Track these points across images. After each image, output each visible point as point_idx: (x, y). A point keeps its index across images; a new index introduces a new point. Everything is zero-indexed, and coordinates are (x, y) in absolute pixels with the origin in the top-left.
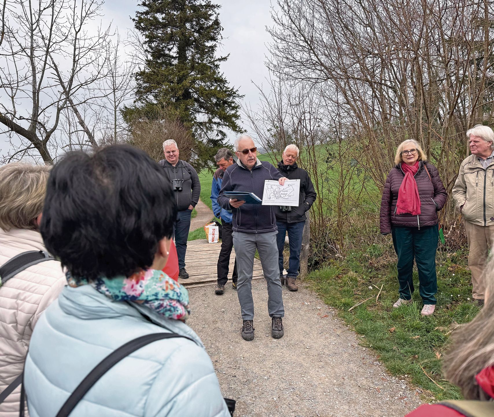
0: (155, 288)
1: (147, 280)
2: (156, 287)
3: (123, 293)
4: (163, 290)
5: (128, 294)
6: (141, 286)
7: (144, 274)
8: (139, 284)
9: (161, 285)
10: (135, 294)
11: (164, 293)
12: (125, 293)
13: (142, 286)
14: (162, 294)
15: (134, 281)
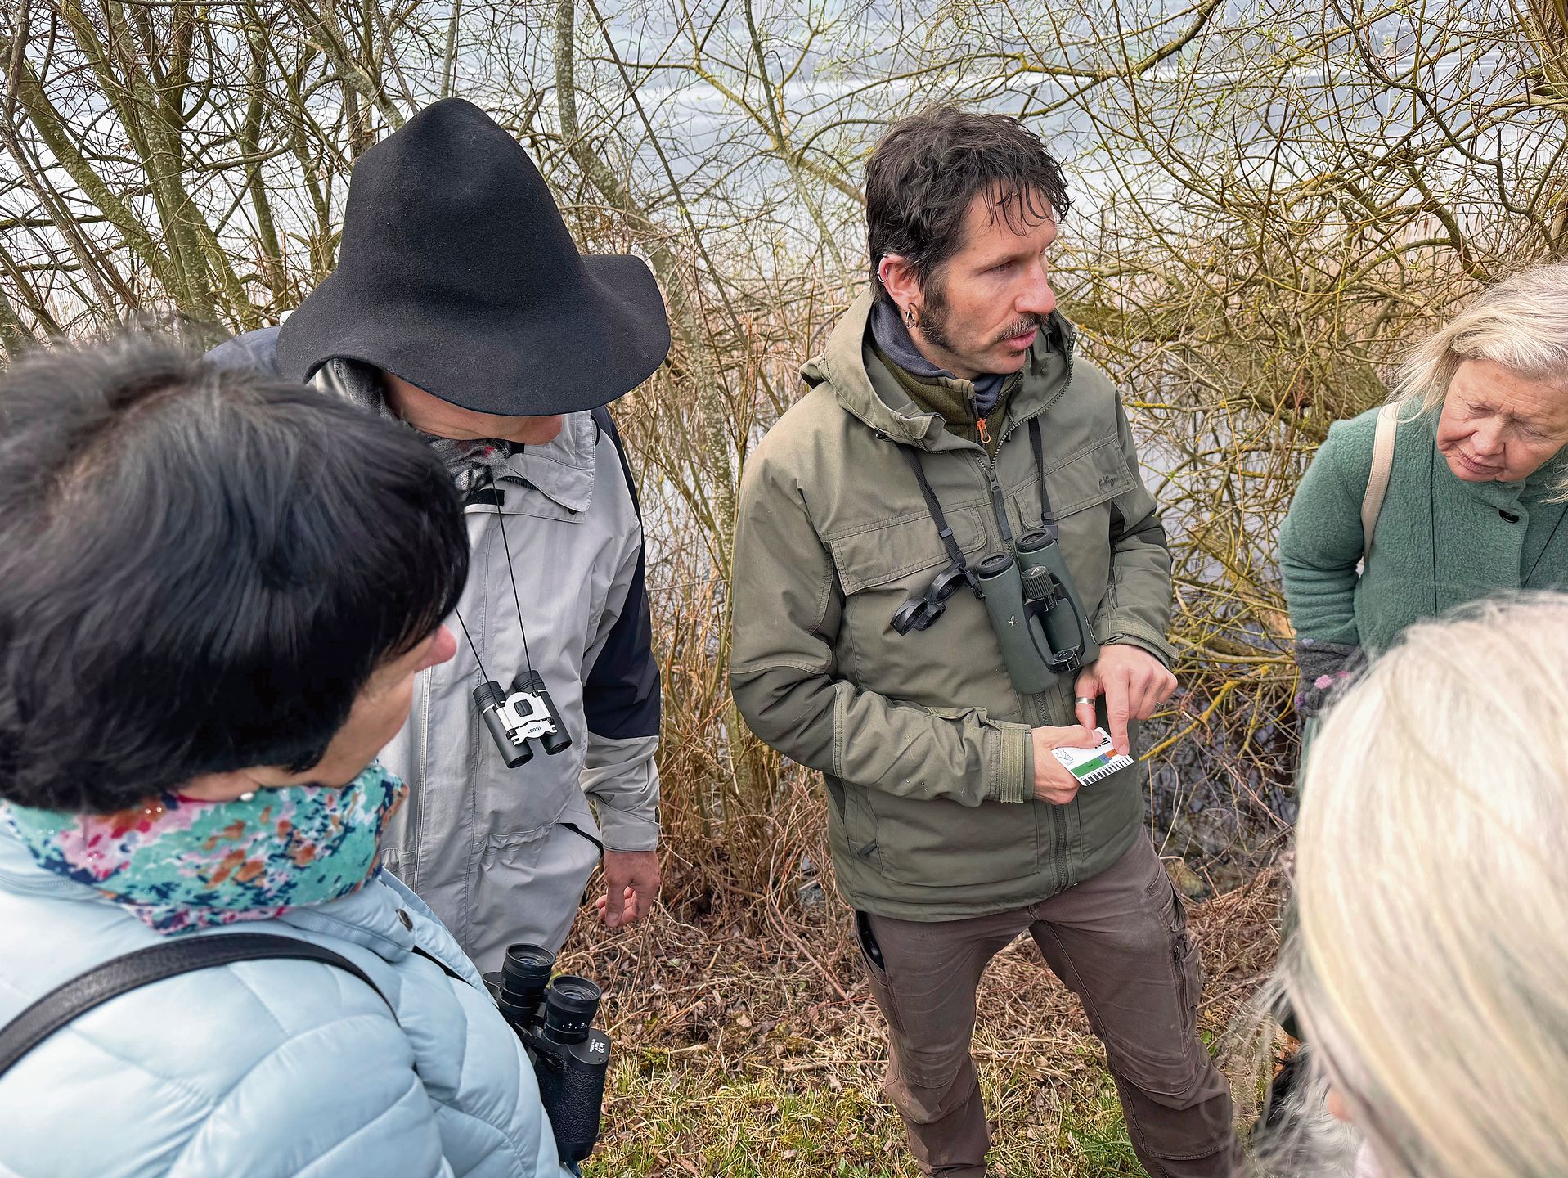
0: (170, 867)
1: (155, 836)
2: (178, 863)
3: (55, 849)
4: (202, 878)
5: (70, 859)
6: (123, 849)
7: (154, 814)
8: (123, 840)
9: (203, 862)
10: (95, 867)
11: (199, 888)
12: (61, 854)
13: (130, 847)
14: (188, 892)
15: (106, 828)
